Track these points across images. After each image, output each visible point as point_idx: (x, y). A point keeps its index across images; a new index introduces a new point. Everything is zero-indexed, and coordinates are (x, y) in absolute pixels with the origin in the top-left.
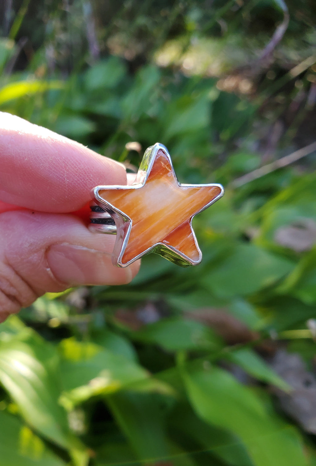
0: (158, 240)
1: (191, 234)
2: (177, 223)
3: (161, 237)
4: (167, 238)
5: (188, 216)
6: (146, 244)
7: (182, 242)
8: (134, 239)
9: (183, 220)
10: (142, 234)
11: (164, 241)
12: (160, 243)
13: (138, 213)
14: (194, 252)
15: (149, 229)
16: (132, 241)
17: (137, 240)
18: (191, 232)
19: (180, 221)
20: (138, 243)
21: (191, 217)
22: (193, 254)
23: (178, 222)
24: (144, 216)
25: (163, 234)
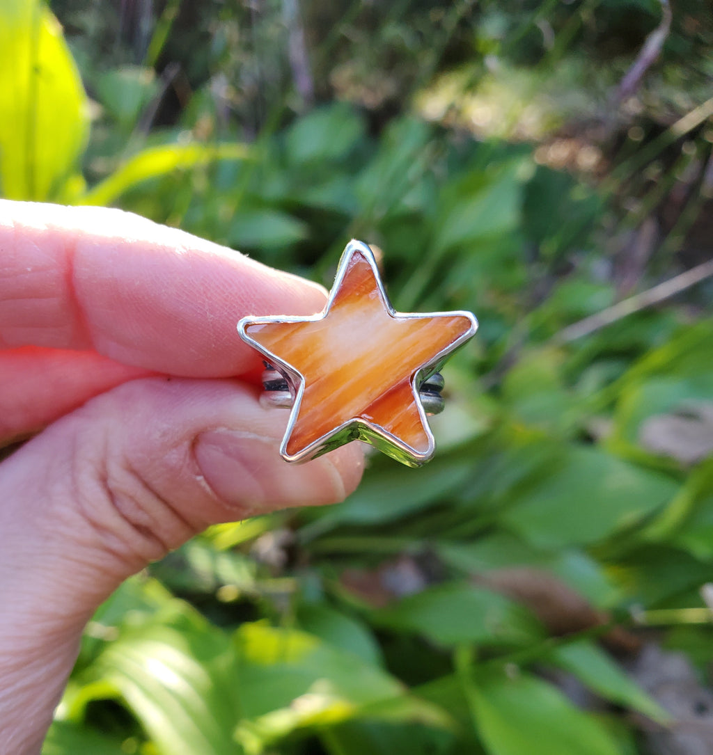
0: (352, 412)
1: (414, 402)
2: (386, 384)
3: (357, 409)
4: (369, 411)
5: (407, 370)
6: (331, 420)
7: (397, 417)
8: (309, 411)
9: (398, 377)
10: (323, 401)
11: (363, 416)
12: (355, 420)
13: (315, 365)
14: (419, 435)
15: (334, 395)
16: (305, 416)
17: (315, 414)
18: (413, 399)
19: (392, 380)
20: (317, 418)
21: (413, 371)
22: (417, 440)
23: (389, 381)
24: (326, 369)
25: (361, 402)
